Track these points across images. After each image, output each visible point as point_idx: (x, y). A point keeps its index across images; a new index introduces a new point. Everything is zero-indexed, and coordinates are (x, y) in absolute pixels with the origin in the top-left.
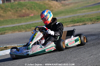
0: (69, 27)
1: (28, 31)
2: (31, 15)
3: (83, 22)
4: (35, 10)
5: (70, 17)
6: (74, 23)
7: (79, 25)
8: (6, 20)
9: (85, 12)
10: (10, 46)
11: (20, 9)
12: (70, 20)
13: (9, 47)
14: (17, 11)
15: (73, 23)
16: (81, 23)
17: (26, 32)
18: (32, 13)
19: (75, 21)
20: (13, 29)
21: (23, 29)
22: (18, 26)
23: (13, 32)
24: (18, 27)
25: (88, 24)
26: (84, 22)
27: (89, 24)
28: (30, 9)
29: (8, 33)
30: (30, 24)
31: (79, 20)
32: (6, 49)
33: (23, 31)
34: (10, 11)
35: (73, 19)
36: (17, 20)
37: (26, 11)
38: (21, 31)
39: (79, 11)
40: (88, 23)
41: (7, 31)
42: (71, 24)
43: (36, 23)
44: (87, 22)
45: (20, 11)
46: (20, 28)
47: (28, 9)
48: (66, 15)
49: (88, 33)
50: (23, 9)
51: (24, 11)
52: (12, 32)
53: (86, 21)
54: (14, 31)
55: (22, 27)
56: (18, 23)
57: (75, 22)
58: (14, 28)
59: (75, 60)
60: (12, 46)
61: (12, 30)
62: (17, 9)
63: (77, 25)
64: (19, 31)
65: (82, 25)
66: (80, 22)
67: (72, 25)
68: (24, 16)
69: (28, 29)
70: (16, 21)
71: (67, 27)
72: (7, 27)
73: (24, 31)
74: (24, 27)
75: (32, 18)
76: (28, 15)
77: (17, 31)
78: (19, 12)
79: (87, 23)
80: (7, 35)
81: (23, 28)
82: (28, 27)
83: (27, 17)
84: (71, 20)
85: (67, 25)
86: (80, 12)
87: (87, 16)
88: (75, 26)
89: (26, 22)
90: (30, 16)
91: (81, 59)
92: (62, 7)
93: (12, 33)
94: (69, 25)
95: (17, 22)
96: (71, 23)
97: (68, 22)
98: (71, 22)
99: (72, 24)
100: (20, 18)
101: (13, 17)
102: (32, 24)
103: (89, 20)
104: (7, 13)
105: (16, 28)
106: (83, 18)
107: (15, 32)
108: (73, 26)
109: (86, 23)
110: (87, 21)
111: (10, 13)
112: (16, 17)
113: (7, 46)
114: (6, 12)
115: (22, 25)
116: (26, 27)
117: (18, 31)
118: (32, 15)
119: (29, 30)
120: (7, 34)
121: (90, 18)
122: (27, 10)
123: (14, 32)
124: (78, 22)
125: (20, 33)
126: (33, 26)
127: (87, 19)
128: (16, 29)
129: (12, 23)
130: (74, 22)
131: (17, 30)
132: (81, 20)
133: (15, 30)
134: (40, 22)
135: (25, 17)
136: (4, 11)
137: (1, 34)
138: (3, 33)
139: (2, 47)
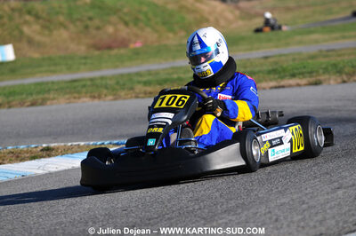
0: (264, 89)
1: (125, 99)
2: (135, 43)
3: (311, 77)
4: (148, 30)
5: (266, 58)
6: (282, 78)
7: (298, 85)
8: (50, 59)
9: (316, 42)
10: (63, 144)
11: (97, 22)
12: (265, 68)
13: (58, 148)
14: (87, 27)
15: (276, 76)
16: (304, 77)
17: (115, 99)
18: (137, 36)
19: (284, 70)
20: (73, 89)
21: (105, 91)
22: (92, 80)
23: (72, 100)
24: (89, 83)
25: (330, 84)
26: (314, 74)
27: (332, 82)
28: (131, 25)
29: (55, 101)
30: (129, 74)
31: (297, 69)
32: (49, 156)
33: (106, 95)
34: (65, 27)
35: (276, 63)
36: (85, 58)
37: (117, 30)
38: (99, 97)
39: (298, 38)
40: (329, 79)
41: (52, 96)
42: (271, 80)
43: (149, 73)
44: (326, 76)
45: (98, 28)
46: (97, 86)
47: (126, 24)
48: (251, 50)
49: (328, 115)
50: (109, 23)
51: (110, 29)
52: (68, 99)
53: (321, 71)
54: (76, 95)
55: (104, 82)
56: (91, 70)
57: (282, 74)
58: (76, 84)
59: (283, 201)
60: (70, 144)
61: (70, 93)
62: (89, 23)
63: (290, 86)
64: (94, 97)
65: (305, 85)
66: (302, 74)
67: (273, 84)
68: (109, 47)
69: (124, 89)
70: (83, 61)
72: (53, 83)
73: (111, 97)
74: (109, 82)
75: (137, 53)
76: (124, 43)
77: (86, 97)
78: (93, 32)
79: (325, 80)
80: (54, 107)
81: (106, 88)
82: (124, 85)
83: (122, 51)
84: (270, 68)
86: (300, 43)
87: (326, 56)
88: (283, 87)
89: (116, 67)
90: (132, 46)
91: (304, 198)
92: (241, 23)
93: (70, 103)
94: (264, 85)
95: (85, 64)
96: (272, 76)
97: (261, 75)
98: (269, 72)
99: (275, 79)
100: (97, 53)
101: (73, 46)
102: (138, 74)
103: (330, 68)
104: (55, 32)
105: (84, 86)
106: (310, 61)
107: (79, 98)
108: (276, 87)
109: (322, 78)
110: (324, 73)
111: (64, 34)
112: (83, 48)
113: (52, 145)
114: (50, 31)
115: (102, 78)
116: (118, 83)
117: (88, 95)
118: (138, 45)
119: (126, 95)
120: (52, 104)
121: (333, 62)
122: (122, 27)
123: (75, 98)
124: (293, 76)
125: (96, 102)
126: (139, 82)
127: (324, 66)
128: (84, 90)
129: (70, 69)
130: (280, 73)
131: (86, 93)
132: (305, 67)
133: (79, 92)
134: (164, 70)
135: (115, 52)
136: (44, 27)
137: (33, 104)
138: (40, 101)
139: (36, 147)
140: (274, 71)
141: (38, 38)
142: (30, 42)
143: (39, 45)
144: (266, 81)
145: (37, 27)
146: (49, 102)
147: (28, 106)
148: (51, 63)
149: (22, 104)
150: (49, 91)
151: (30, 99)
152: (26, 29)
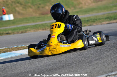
0: (104, 24)
11: (42, 5)
12: (104, 17)
14: (39, 7)
15: (109, 20)
19: (111, 18)
20: (36, 27)
22: (42, 24)
29: (29, 31)
31: (116, 17)
34: (31, 8)
36: (39, 18)
37: (49, 8)
38: (45, 29)
39: (114, 8)
42: (106, 21)
45: (43, 7)
46: (44, 26)
50: (47, 5)
51: (47, 8)
52: (34, 30)
54: (37, 29)
63: (114, 23)
64: (43, 30)
67: (107, 22)
71: (101, 24)
72: (28, 26)
77: (41, 29)
78: (41, 9)
81: (48, 26)
85: (101, 22)
88: (111, 23)
92: (94, 4)
93: (35, 32)
94: (104, 23)
95: (39, 20)
96: (107, 20)
99: (108, 21)
100: (43, 16)
101: (34, 14)
104: (28, 9)
105: (40, 26)
107: (38, 30)
111: (31, 10)
112: (38, 15)
114: (26, 9)
115: (45, 24)
123: (37, 30)
124: (115, 19)
125: (44, 31)
129: (33, 21)
131: (41, 28)
133: (38, 28)
136: (24, 8)
137: (22, 33)
138: (24, 32)
139: (24, 46)
140: (107, 18)
141: (21, 12)
142: (19, 13)
143: (22, 14)
144: (105, 21)
145: (21, 8)
146: (27, 32)
147: (20, 33)
148: (27, 20)
149: (18, 33)
150: (27, 28)
151: (21, 31)
152: (17, 9)
